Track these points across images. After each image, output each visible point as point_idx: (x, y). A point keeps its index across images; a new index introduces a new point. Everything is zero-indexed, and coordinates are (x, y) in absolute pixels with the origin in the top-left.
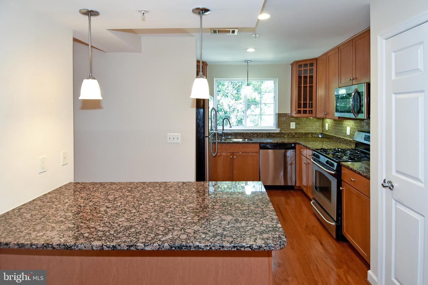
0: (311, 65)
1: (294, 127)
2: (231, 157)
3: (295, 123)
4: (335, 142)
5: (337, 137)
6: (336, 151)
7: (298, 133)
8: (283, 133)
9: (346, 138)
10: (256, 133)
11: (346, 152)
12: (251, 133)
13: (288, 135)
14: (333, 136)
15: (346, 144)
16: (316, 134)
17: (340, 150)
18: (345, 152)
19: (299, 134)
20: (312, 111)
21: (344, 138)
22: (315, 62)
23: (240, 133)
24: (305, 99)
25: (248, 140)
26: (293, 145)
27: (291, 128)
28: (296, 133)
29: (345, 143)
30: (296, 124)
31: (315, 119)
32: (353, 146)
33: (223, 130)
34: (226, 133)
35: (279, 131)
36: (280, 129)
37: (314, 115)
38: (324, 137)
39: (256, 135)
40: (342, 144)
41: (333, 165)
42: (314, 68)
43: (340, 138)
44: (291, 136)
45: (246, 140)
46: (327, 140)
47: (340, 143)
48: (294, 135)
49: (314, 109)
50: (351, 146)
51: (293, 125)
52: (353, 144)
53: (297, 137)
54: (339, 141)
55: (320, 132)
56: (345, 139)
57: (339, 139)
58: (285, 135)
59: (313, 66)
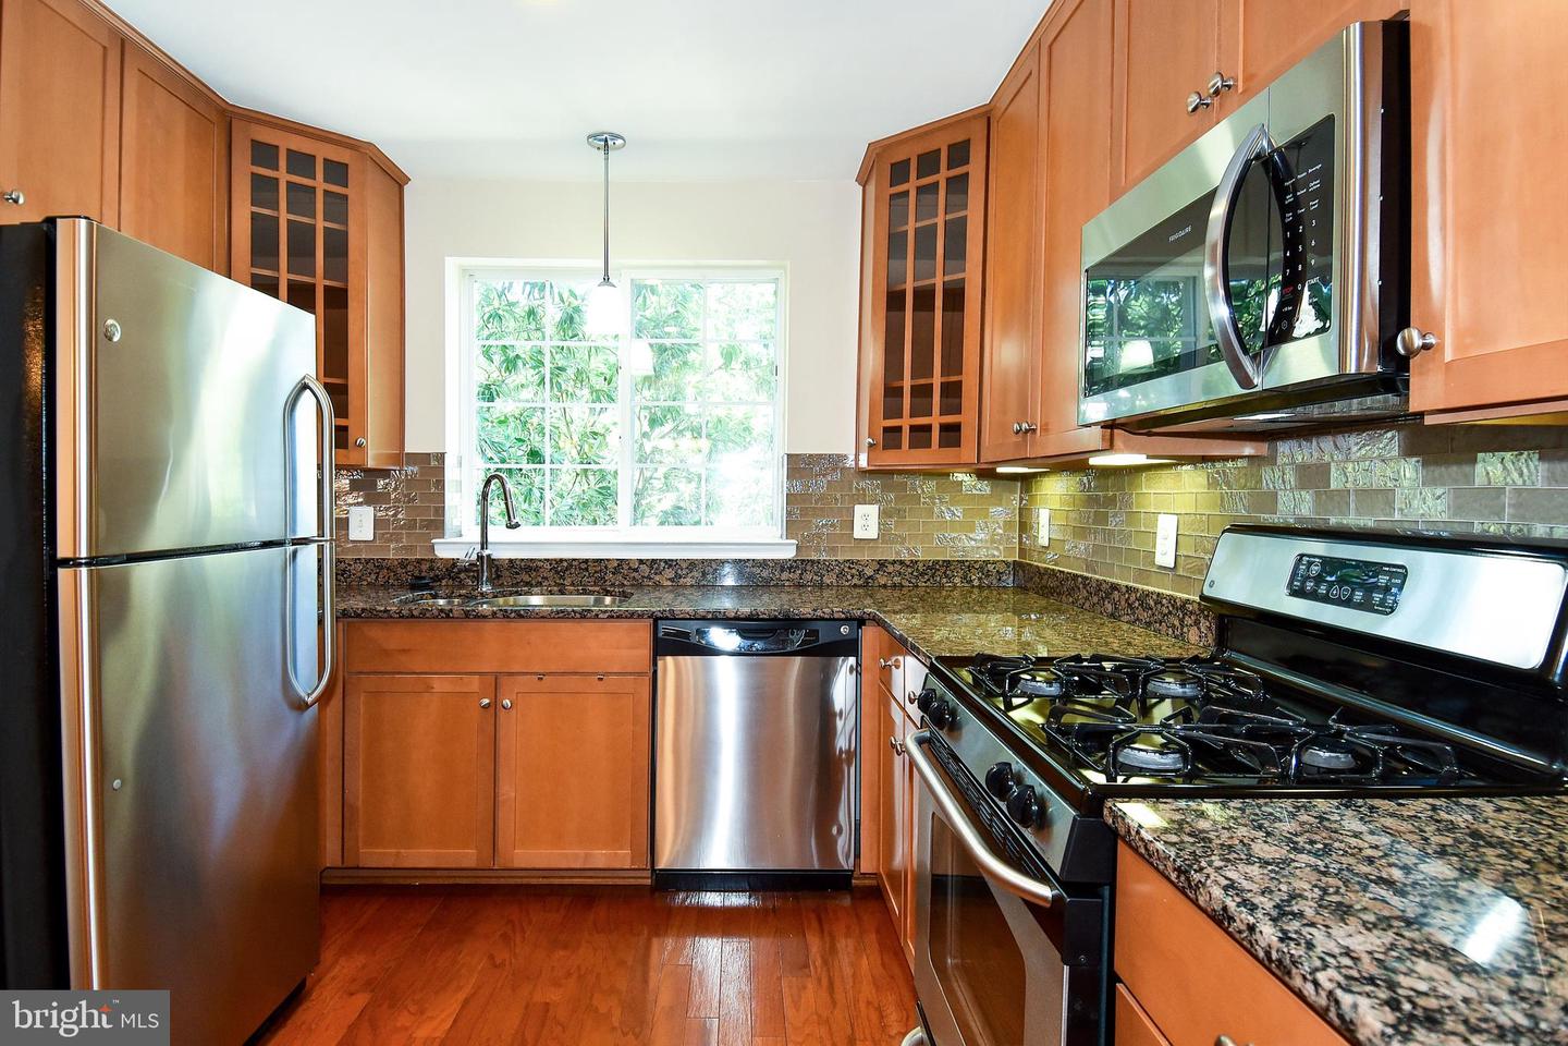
0: (960, 153)
1: (872, 533)
2: (486, 701)
3: (876, 507)
4: (1087, 616)
5: (1099, 583)
6: (1080, 678)
7: (894, 562)
8: (813, 562)
9: (1151, 589)
10: (669, 563)
11: (1150, 687)
12: (641, 562)
13: (841, 575)
14: (1077, 576)
15: (1149, 624)
16: (990, 567)
17: (1108, 665)
18: (1146, 681)
19: (898, 567)
20: (956, 428)
21: (1140, 586)
22: (977, 135)
23: (586, 561)
24: (922, 365)
25: (613, 602)
26: (844, 630)
27: (858, 533)
28: (882, 564)
29: (1145, 616)
30: (883, 514)
31: (985, 487)
32: (1198, 639)
33: (484, 544)
34: (511, 561)
35: (788, 553)
36: (795, 542)
37: (967, 452)
38: (1029, 585)
39: (670, 573)
40: (1125, 627)
41: (1042, 822)
42: (975, 169)
43: (1115, 587)
44: (855, 581)
45: (608, 600)
46: (1043, 602)
47: (1112, 615)
48: (869, 572)
49: (967, 418)
50: (1181, 637)
51: (866, 521)
52: (1197, 623)
53: (885, 586)
54: (1109, 607)
55: (1010, 560)
56: (1148, 594)
57: (1108, 595)
58: (822, 576)
59: (966, 162)
